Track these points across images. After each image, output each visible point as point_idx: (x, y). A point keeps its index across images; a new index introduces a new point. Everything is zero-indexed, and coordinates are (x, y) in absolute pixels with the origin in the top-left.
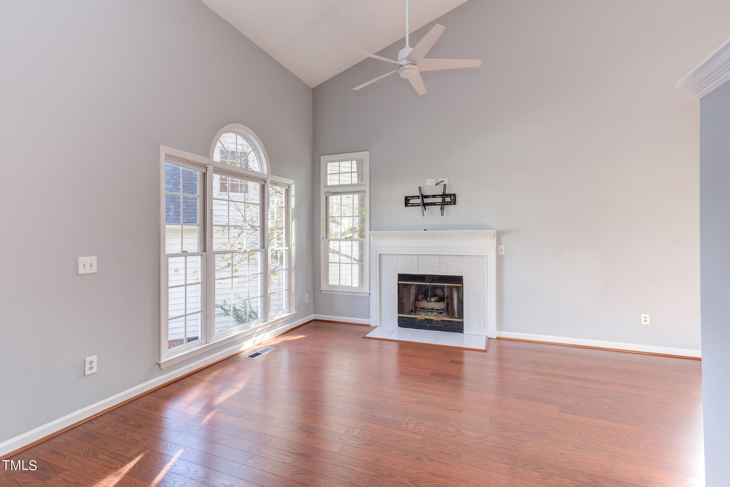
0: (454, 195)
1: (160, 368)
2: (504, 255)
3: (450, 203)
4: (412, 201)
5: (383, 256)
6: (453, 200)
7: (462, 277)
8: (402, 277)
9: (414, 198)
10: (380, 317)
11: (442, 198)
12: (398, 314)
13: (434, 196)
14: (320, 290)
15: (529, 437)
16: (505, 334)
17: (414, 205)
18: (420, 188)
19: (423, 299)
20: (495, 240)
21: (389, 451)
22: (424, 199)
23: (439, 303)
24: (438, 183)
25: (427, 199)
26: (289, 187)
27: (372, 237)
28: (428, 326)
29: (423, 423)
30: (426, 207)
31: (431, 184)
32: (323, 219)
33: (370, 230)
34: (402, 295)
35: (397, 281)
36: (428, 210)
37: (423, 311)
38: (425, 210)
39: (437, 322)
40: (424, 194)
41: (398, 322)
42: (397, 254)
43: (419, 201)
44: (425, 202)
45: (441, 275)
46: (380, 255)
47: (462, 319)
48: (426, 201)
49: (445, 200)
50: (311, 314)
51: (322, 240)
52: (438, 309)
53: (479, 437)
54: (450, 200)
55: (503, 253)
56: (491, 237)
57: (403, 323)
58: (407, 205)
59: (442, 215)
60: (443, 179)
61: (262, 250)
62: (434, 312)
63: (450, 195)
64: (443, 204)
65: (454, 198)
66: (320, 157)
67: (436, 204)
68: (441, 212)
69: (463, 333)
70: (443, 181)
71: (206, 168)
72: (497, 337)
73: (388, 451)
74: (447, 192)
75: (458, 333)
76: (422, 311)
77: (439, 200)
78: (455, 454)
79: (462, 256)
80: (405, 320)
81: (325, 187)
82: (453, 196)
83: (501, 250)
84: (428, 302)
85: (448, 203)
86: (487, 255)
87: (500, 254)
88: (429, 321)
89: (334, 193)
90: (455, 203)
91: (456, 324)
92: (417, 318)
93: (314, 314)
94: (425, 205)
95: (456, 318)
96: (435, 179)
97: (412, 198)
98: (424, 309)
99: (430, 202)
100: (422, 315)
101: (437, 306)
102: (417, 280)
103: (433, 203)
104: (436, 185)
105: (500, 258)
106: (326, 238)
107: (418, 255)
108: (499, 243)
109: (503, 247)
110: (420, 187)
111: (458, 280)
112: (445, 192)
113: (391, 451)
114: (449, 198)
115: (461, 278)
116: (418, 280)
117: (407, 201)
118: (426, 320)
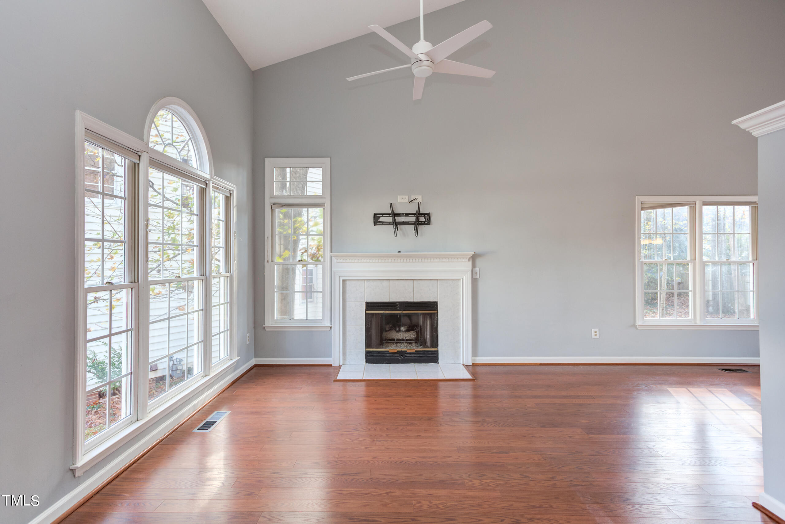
0: (429, 214)
1: (74, 476)
2: (478, 278)
3: (424, 223)
4: (382, 219)
5: (348, 283)
6: (428, 220)
7: (437, 302)
8: (370, 306)
9: (384, 216)
10: (344, 354)
11: (415, 217)
12: (366, 348)
13: (407, 215)
14: (264, 327)
15: (588, 467)
16: (480, 360)
17: (384, 223)
18: (391, 205)
19: (391, 329)
20: (470, 263)
21: (480, 520)
22: (396, 217)
23: (409, 333)
24: (412, 201)
25: (399, 218)
26: (231, 193)
27: (334, 260)
28: (400, 359)
29: (484, 475)
30: (398, 226)
31: (404, 201)
32: (268, 237)
33: (331, 252)
34: (370, 326)
35: (365, 310)
36: (401, 229)
37: (392, 342)
38: (398, 230)
39: (410, 353)
40: (396, 212)
41: (366, 358)
42: (365, 280)
43: (390, 219)
44: (397, 221)
45: (414, 301)
46: (344, 281)
47: (436, 348)
48: (399, 219)
49: (419, 219)
50: (252, 359)
51: (267, 263)
52: (408, 339)
53: (549, 479)
54: (424, 220)
55: (478, 277)
56: (467, 260)
57: (371, 358)
58: (376, 223)
59: (416, 236)
60: (416, 197)
61: (203, 277)
62: (404, 342)
63: (424, 214)
64: (417, 224)
65: (428, 218)
66: (264, 159)
67: (409, 223)
68: (415, 232)
69: (438, 363)
70: (417, 199)
71: (139, 156)
72: (472, 363)
73: (478, 521)
74: (422, 211)
75: (433, 364)
76: (390, 342)
77: (413, 219)
78: (546, 505)
79: (437, 280)
80: (374, 354)
81: (271, 197)
82: (427, 215)
83: (476, 273)
84: (398, 332)
85: (422, 223)
86: (463, 279)
87: (474, 277)
88: (401, 353)
89: (283, 205)
90: (429, 223)
91: (431, 354)
92: (388, 351)
93: (255, 357)
94: (397, 224)
95: (429, 348)
96: (408, 196)
97: (382, 216)
98: (394, 340)
99: (402, 221)
100: (392, 347)
101: (407, 336)
102: (387, 308)
103: (406, 222)
104: (410, 202)
105: (475, 281)
106: (272, 261)
107: (389, 280)
108: (474, 266)
109: (477, 269)
110: (391, 203)
111: (433, 306)
112: (420, 210)
113: (482, 520)
114: (423, 218)
115: (436, 304)
116: (389, 308)
117: (376, 219)
118: (398, 353)
